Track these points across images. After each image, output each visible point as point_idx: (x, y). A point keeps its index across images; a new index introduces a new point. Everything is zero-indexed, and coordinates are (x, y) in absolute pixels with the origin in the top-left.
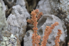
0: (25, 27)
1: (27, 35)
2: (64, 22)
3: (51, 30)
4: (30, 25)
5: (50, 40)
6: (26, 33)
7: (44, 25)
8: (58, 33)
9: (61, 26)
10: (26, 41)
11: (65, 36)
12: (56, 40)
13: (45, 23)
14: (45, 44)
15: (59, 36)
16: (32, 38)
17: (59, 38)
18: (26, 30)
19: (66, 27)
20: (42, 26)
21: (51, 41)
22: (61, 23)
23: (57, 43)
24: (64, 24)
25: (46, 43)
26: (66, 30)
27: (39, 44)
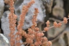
0: (2, 8)
1: (4, 16)
2: (42, 2)
3: (28, 8)
4: (7, 6)
5: (28, 20)
6: (4, 14)
7: (21, 5)
8: (35, 12)
9: (40, 5)
10: (4, 22)
11: (44, 16)
12: (33, 19)
13: (23, 4)
14: (22, 24)
15: (36, 16)
16: (9, 18)
17: (36, 17)
18: (3, 11)
19: (44, 7)
20: (20, 7)
21: (29, 22)
22: (39, 2)
23: (35, 22)
24: (42, 4)
25: (23, 22)
26: (45, 11)
27: (16, 23)
